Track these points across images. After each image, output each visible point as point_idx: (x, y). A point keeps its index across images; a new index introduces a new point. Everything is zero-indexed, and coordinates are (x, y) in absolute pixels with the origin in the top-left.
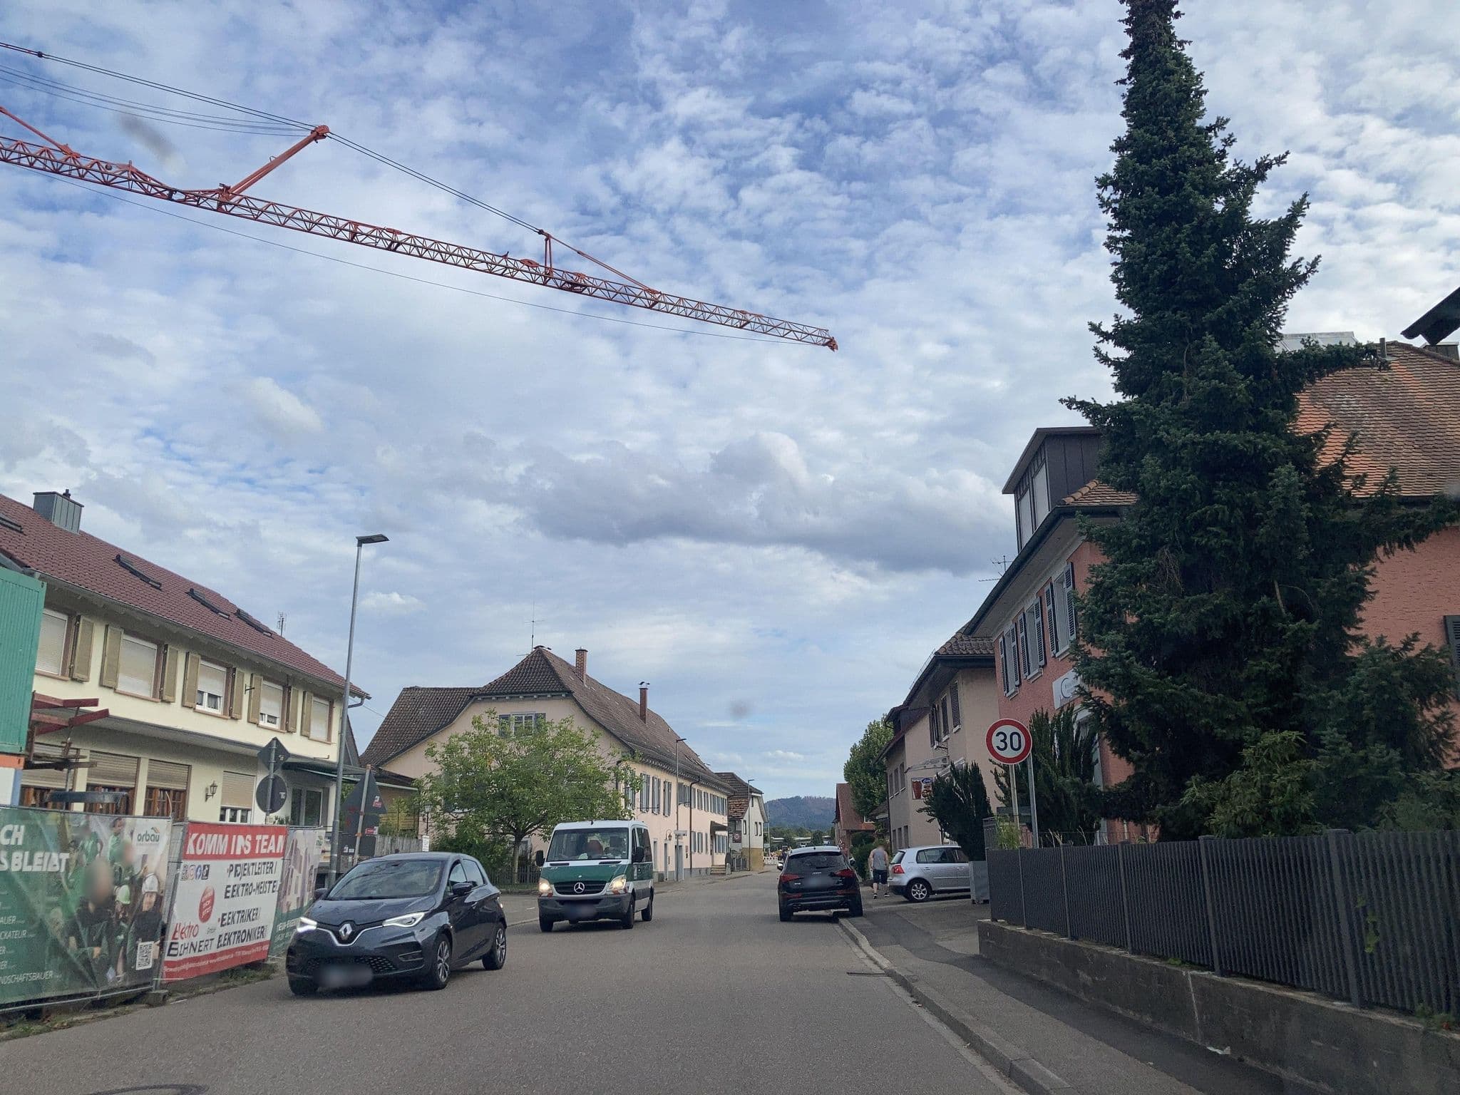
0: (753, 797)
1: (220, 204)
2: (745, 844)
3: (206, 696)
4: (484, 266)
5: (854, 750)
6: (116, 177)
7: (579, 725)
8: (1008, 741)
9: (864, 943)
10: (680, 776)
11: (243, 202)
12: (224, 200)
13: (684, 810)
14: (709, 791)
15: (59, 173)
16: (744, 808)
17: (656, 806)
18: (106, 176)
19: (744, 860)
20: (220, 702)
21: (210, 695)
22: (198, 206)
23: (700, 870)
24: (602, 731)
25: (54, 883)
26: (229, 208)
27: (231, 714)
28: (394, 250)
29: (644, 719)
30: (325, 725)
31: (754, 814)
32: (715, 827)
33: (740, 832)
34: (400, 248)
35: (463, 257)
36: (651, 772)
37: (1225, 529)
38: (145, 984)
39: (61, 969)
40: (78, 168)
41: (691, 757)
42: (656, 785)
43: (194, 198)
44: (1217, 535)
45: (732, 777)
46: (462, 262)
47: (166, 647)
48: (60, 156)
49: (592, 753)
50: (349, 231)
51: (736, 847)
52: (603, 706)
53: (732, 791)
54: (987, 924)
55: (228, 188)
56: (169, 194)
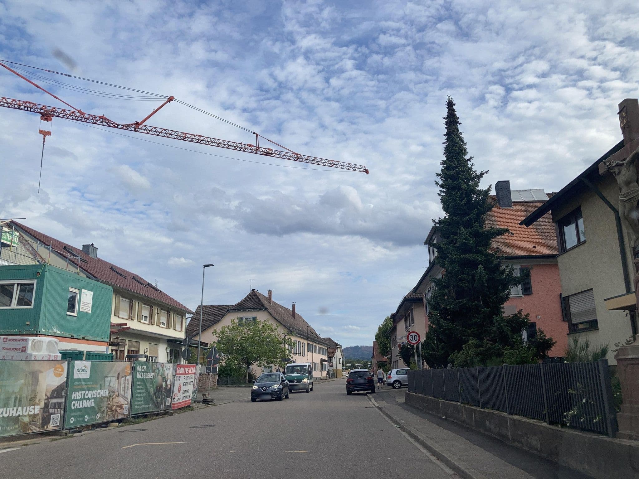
0: (338, 348)
1: (135, 129)
2: (334, 367)
3: (144, 317)
4: (233, 148)
5: (379, 328)
6: (98, 121)
7: (271, 322)
8: (413, 338)
9: (373, 400)
10: (309, 340)
11: (144, 128)
12: (137, 127)
13: (310, 354)
14: (320, 346)
15: (78, 120)
16: (334, 352)
17: (300, 353)
18: (95, 121)
19: (334, 374)
20: (148, 319)
21: (145, 316)
22: (127, 130)
23: (316, 378)
24: (280, 325)
25: (151, 381)
26: (138, 130)
27: (151, 323)
28: (200, 143)
29: (294, 317)
30: (180, 324)
31: (338, 355)
32: (322, 360)
33: (332, 362)
34: (202, 142)
35: (225, 145)
36: (298, 339)
37: (467, 282)
38: (168, 410)
39: (152, 404)
40: (85, 119)
41: (312, 332)
42: (299, 344)
43: (126, 127)
44: (465, 283)
45: (329, 340)
46: (225, 146)
47: (133, 301)
48: (78, 114)
49: (276, 333)
50: (182, 136)
51: (331, 368)
52: (278, 313)
53: (329, 346)
54: (407, 393)
55: (138, 123)
56: (117, 126)
